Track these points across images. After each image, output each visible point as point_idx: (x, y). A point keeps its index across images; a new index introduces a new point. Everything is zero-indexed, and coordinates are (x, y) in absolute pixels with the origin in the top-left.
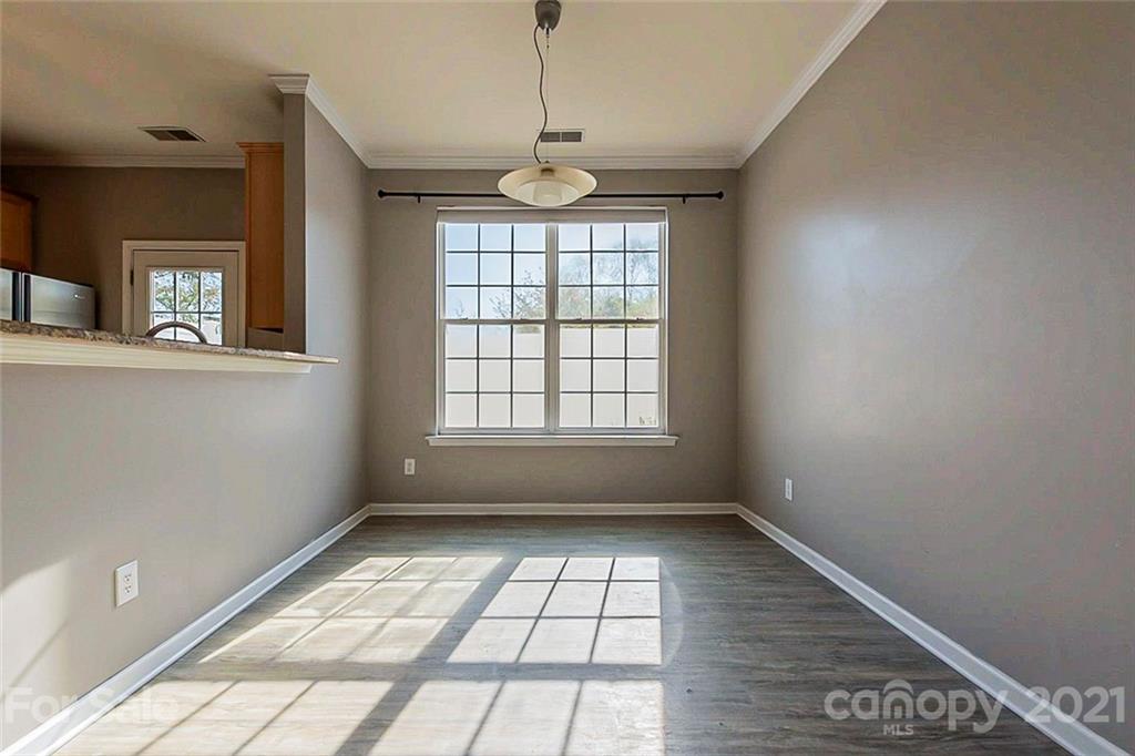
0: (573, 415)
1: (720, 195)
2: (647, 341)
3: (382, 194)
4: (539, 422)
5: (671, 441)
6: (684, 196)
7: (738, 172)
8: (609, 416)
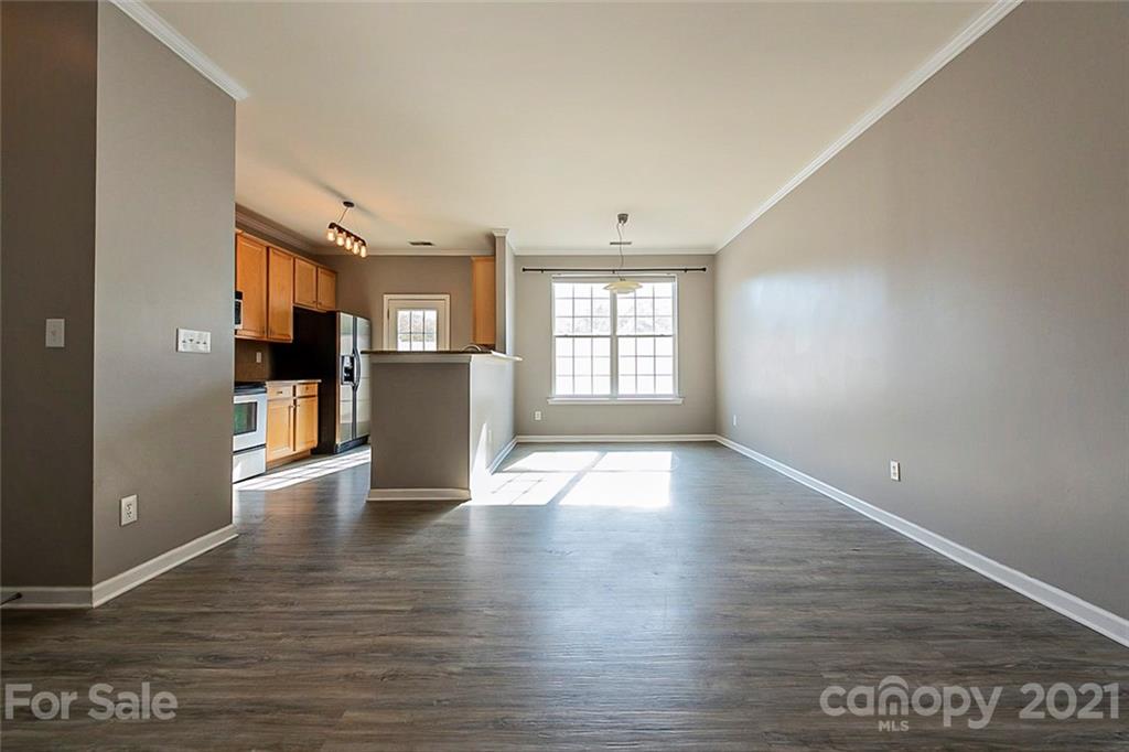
0: (626, 388)
1: (704, 269)
2: (666, 347)
3: (524, 270)
4: (607, 391)
5: (680, 401)
6: (686, 270)
7: (713, 255)
8: (646, 388)
